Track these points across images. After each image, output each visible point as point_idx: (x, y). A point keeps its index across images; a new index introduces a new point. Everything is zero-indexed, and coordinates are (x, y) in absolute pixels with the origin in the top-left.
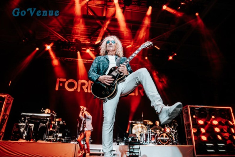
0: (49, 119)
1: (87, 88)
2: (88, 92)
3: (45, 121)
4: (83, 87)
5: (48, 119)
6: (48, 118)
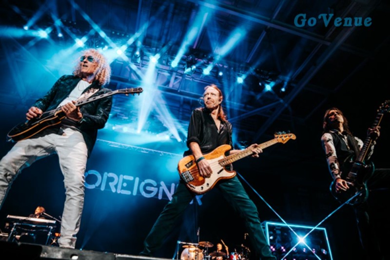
0: (52, 228)
1: (116, 186)
2: (116, 192)
3: (44, 230)
4: (111, 184)
5: (50, 228)
6: (51, 226)
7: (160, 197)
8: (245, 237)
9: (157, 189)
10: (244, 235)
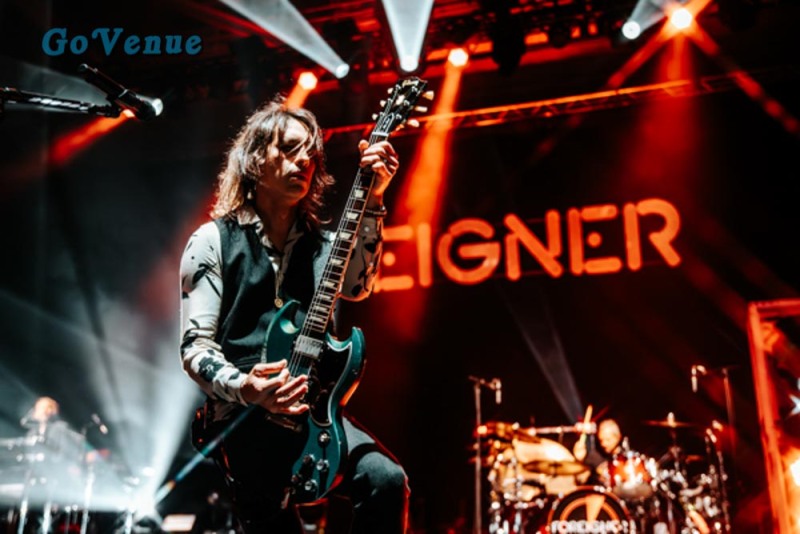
7: (513, 272)
8: (694, 380)
9: (496, 247)
10: (691, 375)
